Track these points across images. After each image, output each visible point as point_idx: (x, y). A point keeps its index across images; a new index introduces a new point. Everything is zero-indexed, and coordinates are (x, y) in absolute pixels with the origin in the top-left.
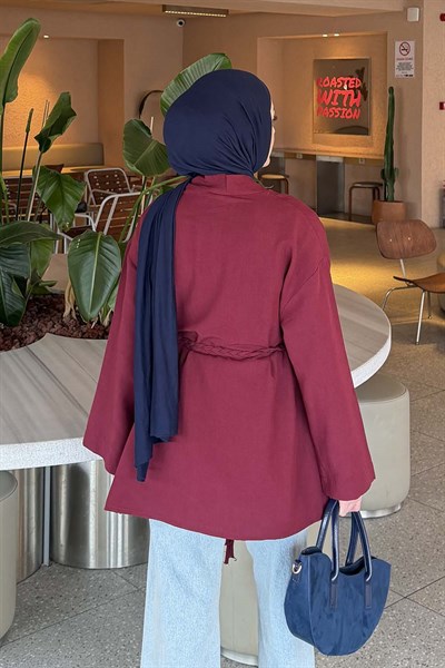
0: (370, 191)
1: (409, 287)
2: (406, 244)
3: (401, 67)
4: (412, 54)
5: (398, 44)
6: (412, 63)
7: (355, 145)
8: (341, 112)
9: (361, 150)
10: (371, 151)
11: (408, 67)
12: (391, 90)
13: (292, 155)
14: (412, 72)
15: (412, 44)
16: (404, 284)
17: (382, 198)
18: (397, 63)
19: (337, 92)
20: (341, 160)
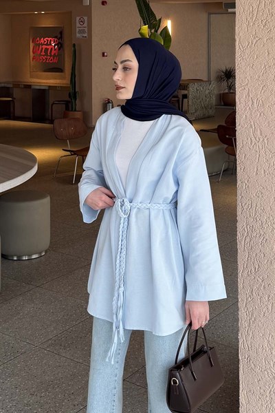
0: (64, 105)
1: (72, 155)
2: (70, 131)
3: (80, 32)
4: (86, 25)
5: (78, 18)
6: (86, 29)
7: (55, 79)
8: (46, 59)
9: (58, 81)
10: (65, 82)
11: (83, 32)
12: (74, 45)
13: (17, 85)
14: (86, 35)
15: (86, 18)
16: (69, 153)
17: (70, 109)
18: (77, 29)
19: (44, 47)
20: (47, 88)
